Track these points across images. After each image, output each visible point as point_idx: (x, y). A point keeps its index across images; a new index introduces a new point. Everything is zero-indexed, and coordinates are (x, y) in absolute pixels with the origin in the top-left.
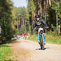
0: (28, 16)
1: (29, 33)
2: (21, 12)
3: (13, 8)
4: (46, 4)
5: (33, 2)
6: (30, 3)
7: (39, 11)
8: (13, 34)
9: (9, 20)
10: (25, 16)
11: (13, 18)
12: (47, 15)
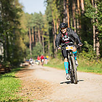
0: (47, 27)
1: (49, 56)
2: (36, 22)
3: (22, 15)
4: (76, 9)
5: (56, 5)
6: (50, 7)
7: (64, 20)
8: (23, 57)
9: (17, 35)
10: (42, 27)
11: (22, 31)
12: (78, 27)
